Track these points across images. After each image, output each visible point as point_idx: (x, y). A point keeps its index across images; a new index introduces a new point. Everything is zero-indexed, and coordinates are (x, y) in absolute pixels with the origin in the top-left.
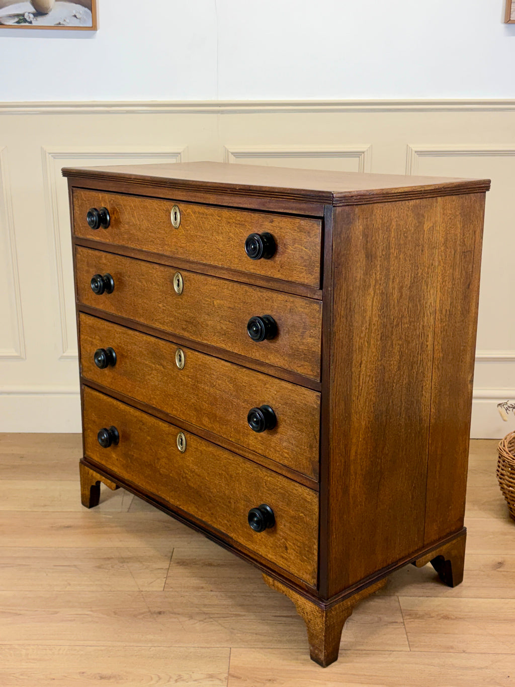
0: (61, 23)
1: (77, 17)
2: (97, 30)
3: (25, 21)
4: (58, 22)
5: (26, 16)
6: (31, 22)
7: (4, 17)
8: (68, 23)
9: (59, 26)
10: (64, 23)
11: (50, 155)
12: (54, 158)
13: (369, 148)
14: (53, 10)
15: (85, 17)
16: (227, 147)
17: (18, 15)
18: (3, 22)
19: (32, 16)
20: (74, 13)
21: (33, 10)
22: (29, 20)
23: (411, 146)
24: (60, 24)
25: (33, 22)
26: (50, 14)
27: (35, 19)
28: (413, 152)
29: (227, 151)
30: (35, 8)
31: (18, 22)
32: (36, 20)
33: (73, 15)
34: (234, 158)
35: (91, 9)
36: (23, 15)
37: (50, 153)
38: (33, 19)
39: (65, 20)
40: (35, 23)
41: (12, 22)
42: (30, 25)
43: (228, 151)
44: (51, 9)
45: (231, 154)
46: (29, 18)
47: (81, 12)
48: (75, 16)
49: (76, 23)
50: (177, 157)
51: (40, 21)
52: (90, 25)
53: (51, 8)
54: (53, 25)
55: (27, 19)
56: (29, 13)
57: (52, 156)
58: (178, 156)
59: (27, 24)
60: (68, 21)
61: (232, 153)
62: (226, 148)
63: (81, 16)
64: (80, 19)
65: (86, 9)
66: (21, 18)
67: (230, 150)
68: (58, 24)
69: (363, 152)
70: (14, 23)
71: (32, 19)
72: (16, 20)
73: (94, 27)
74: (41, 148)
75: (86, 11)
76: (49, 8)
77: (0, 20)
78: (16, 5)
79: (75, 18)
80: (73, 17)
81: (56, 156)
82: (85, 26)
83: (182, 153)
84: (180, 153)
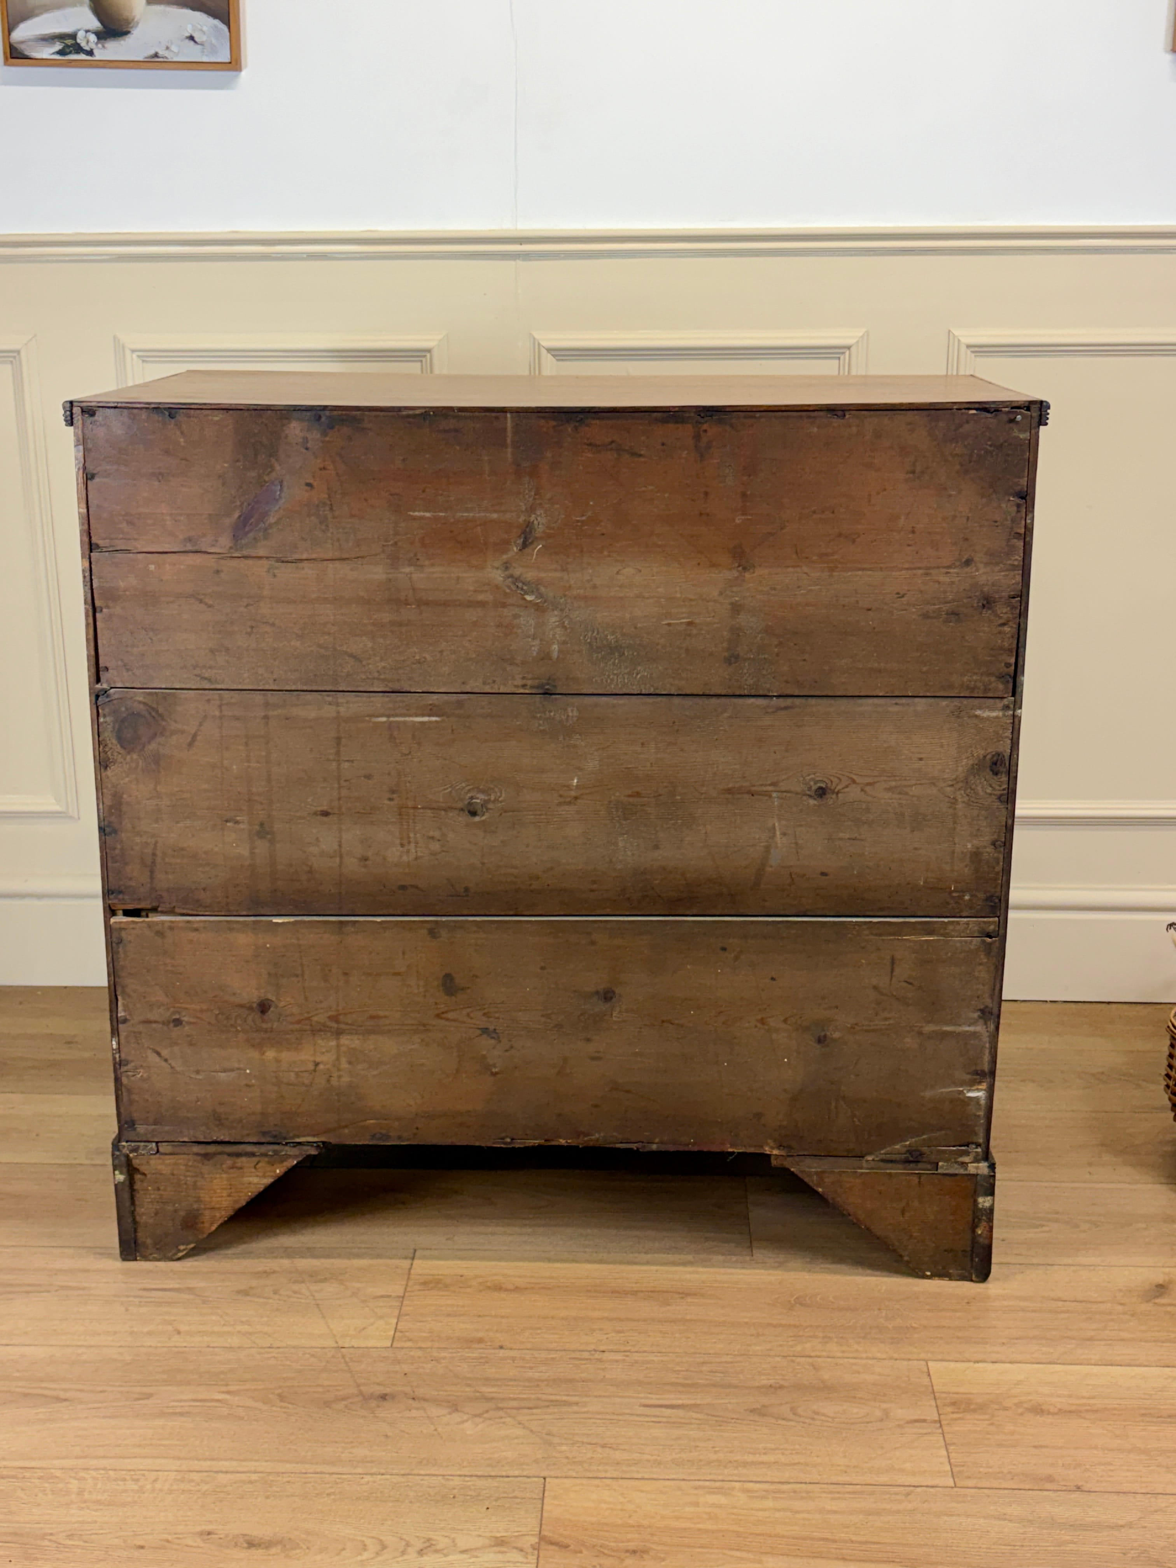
0: (161, 53)
1: (196, 39)
2: (240, 70)
3: (78, 49)
4: (152, 52)
5: (81, 39)
6: (90, 53)
7: (30, 40)
8: (177, 54)
9: (155, 61)
10: (167, 54)
11: (134, 356)
12: (143, 361)
13: (862, 337)
14: (140, 25)
15: (214, 41)
16: (536, 336)
17: (61, 37)
18: (27, 53)
19: (93, 38)
20: (189, 31)
21: (96, 24)
22: (87, 48)
23: (956, 332)
24: (156, 55)
25: (96, 52)
26: (136, 33)
27: (100, 45)
28: (963, 348)
29: (536, 345)
30: (100, 20)
31: (61, 52)
32: (104, 47)
33: (188, 35)
34: (554, 359)
35: (227, 23)
36: (73, 36)
37: (133, 351)
38: (97, 44)
39: (167, 48)
40: (99, 55)
41: (47, 52)
42: (89, 58)
43: (539, 344)
44: (138, 23)
45: (546, 352)
47: (205, 28)
48: (191, 38)
49: (192, 53)
50: (424, 359)
51: (113, 50)
52: (225, 55)
53: (136, 20)
54: (141, 59)
55: (83, 44)
56: (87, 31)
57: (139, 356)
58: (425, 356)
59: (82, 57)
60: (174, 48)
61: (549, 350)
62: (534, 339)
63: (204, 38)
64: (202, 44)
65: (217, 22)
66: (69, 42)
67: (543, 343)
68: (152, 57)
69: (849, 348)
70: (53, 53)
71: (92, 45)
72: (58, 46)
73: (234, 64)
74: (115, 338)
75: (216, 27)
76: (133, 20)
77: (22, 47)
78: (57, 14)
79: (192, 43)
80: (187, 41)
81: (148, 356)
82: (215, 60)
83: (435, 351)
84: (430, 351)
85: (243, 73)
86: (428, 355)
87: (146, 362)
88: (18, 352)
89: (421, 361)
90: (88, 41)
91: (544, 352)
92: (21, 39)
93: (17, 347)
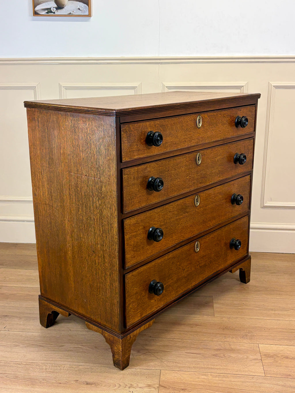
0: (71, 13)
2: (91, 17)
3: (51, 12)
4: (69, 13)
6: (54, 13)
7: (40, 10)
9: (70, 15)
10: (73, 13)
13: (247, 83)
15: (85, 10)
17: (47, 9)
18: (39, 13)
19: (55, 9)
20: (79, 7)
21: (56, 6)
23: (270, 82)
24: (70, 13)
26: (65, 8)
27: (57, 11)
28: (272, 87)
29: (163, 86)
31: (47, 13)
33: (78, 8)
34: (168, 89)
35: (88, 5)
36: (50, 9)
37: (63, 87)
39: (73, 11)
40: (56, 13)
41: (44, 13)
42: (54, 14)
47: (83, 7)
48: (79, 9)
49: (79, 13)
51: (60, 12)
52: (87, 13)
53: (65, 5)
54: (67, 14)
55: (52, 11)
56: (53, 8)
57: (65, 88)
58: (135, 88)
59: (52, 14)
60: (75, 12)
61: (167, 87)
62: (163, 84)
63: (82, 9)
64: (81, 11)
65: (85, 5)
66: (49, 10)
67: (165, 85)
68: (69, 14)
69: (243, 86)
70: (45, 13)
71: (55, 11)
72: (46, 11)
73: (89, 15)
74: (59, 84)
75: (85, 6)
77: (38, 11)
78: (46, 3)
79: (79, 10)
80: (78, 10)
81: (67, 88)
82: (85, 14)
83: (138, 87)
84: (137, 87)
85: (92, 18)
86: (136, 88)
88: (35, 87)
89: (135, 90)
91: (165, 87)
92: (37, 10)
93: (35, 86)
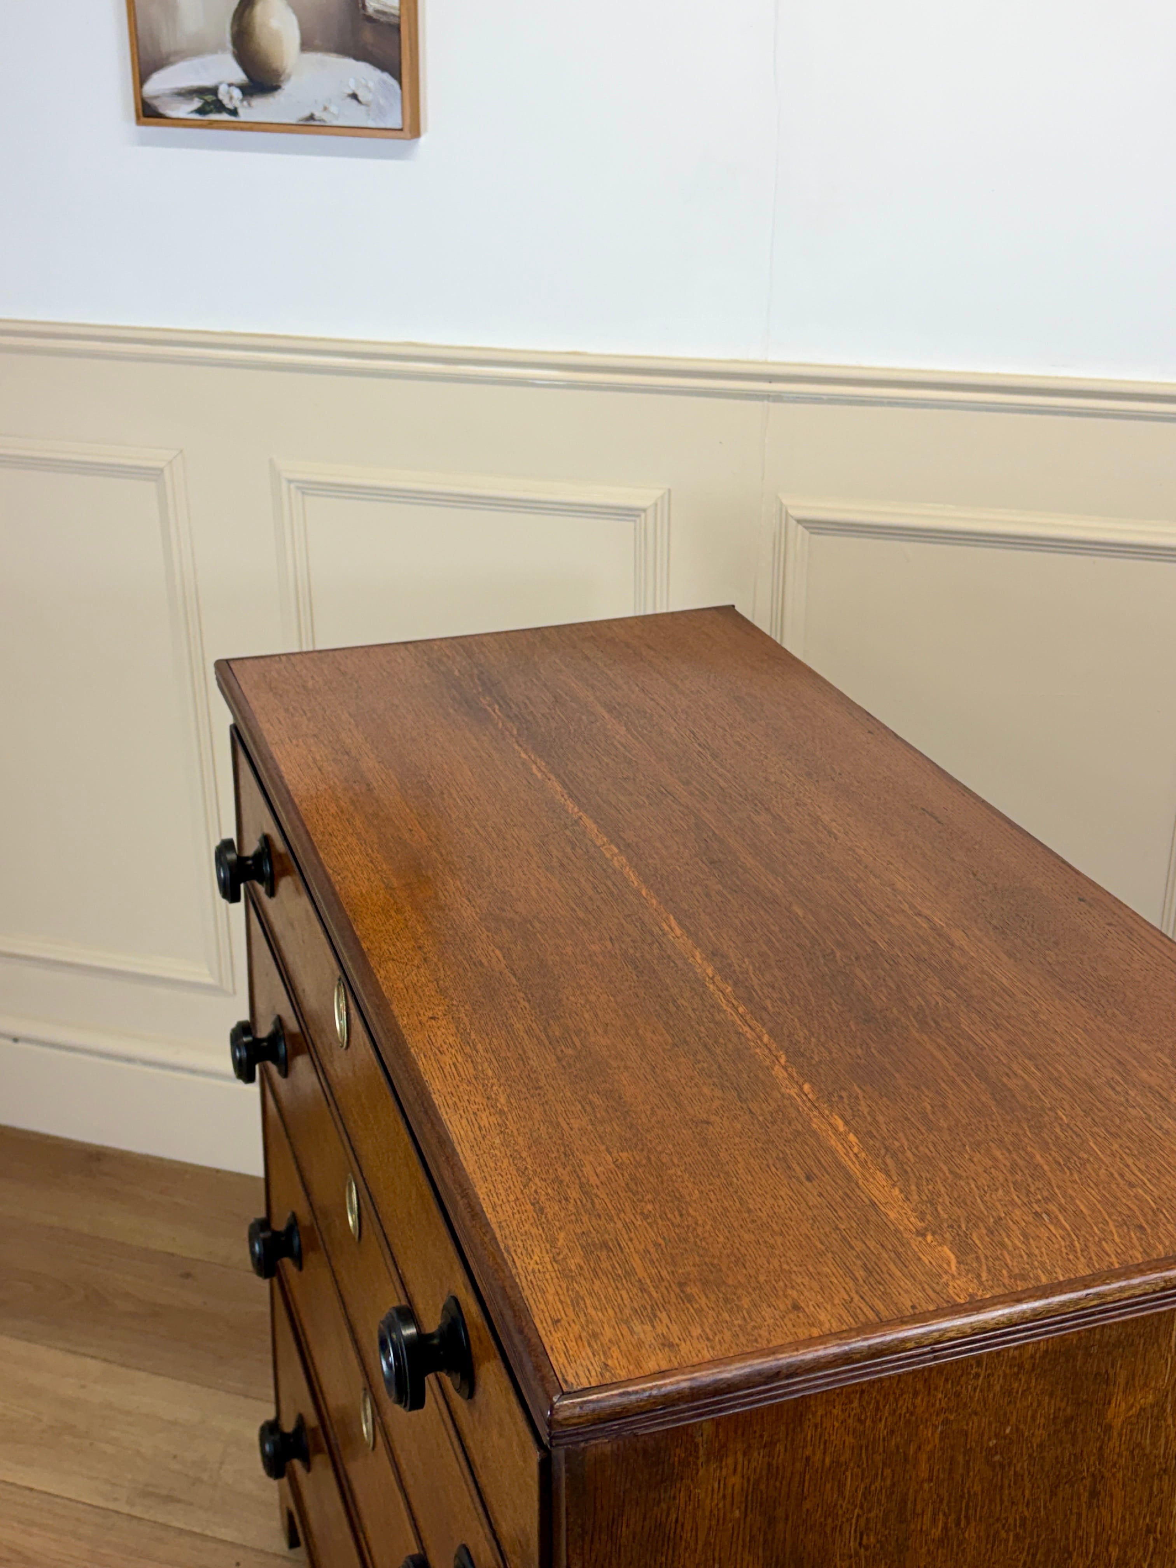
0: (318, 114)
1: (360, 98)
2: (418, 138)
3: (220, 107)
4: (307, 114)
5: (223, 95)
6: (234, 112)
7: (164, 95)
8: (337, 117)
9: (311, 125)
10: (325, 115)
11: (292, 486)
12: (303, 493)
14: (293, 78)
15: (382, 101)
16: (785, 501)
17: (200, 92)
18: (162, 111)
19: (237, 93)
20: (352, 87)
21: (240, 76)
22: (230, 106)
24: (312, 117)
25: (240, 111)
26: (288, 88)
27: (245, 103)
29: (783, 513)
30: (246, 71)
31: (200, 111)
32: (249, 105)
33: (350, 92)
34: (806, 532)
35: (398, 76)
36: (214, 91)
37: (290, 481)
38: (242, 101)
39: (325, 109)
40: (246, 114)
41: (184, 110)
42: (232, 118)
43: (787, 513)
44: (289, 76)
45: (795, 523)
46: (231, 98)
47: (371, 84)
48: (354, 96)
49: (355, 116)
50: (638, 520)
51: (262, 109)
52: (394, 120)
53: (287, 71)
54: (293, 121)
55: (226, 101)
56: (230, 85)
57: (298, 488)
58: (639, 516)
59: (225, 117)
60: (333, 109)
61: (799, 521)
62: (781, 504)
63: (370, 97)
64: (367, 105)
65: (386, 76)
66: (210, 98)
67: (791, 512)
68: (306, 119)
70: (192, 112)
71: (236, 103)
72: (197, 103)
73: (411, 131)
74: (271, 461)
75: (384, 82)
76: (284, 72)
77: (156, 103)
78: (196, 62)
79: (355, 102)
80: (349, 100)
81: (308, 488)
82: (382, 125)
83: (650, 512)
84: (644, 510)
85: (423, 141)
86: (643, 515)
87: (308, 494)
88: (162, 470)
89: (635, 521)
90: (231, 97)
91: (793, 523)
92: (157, 94)
93: (161, 465)
